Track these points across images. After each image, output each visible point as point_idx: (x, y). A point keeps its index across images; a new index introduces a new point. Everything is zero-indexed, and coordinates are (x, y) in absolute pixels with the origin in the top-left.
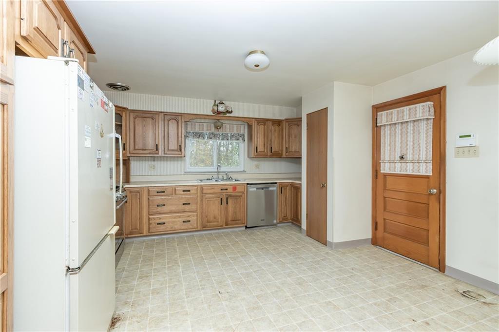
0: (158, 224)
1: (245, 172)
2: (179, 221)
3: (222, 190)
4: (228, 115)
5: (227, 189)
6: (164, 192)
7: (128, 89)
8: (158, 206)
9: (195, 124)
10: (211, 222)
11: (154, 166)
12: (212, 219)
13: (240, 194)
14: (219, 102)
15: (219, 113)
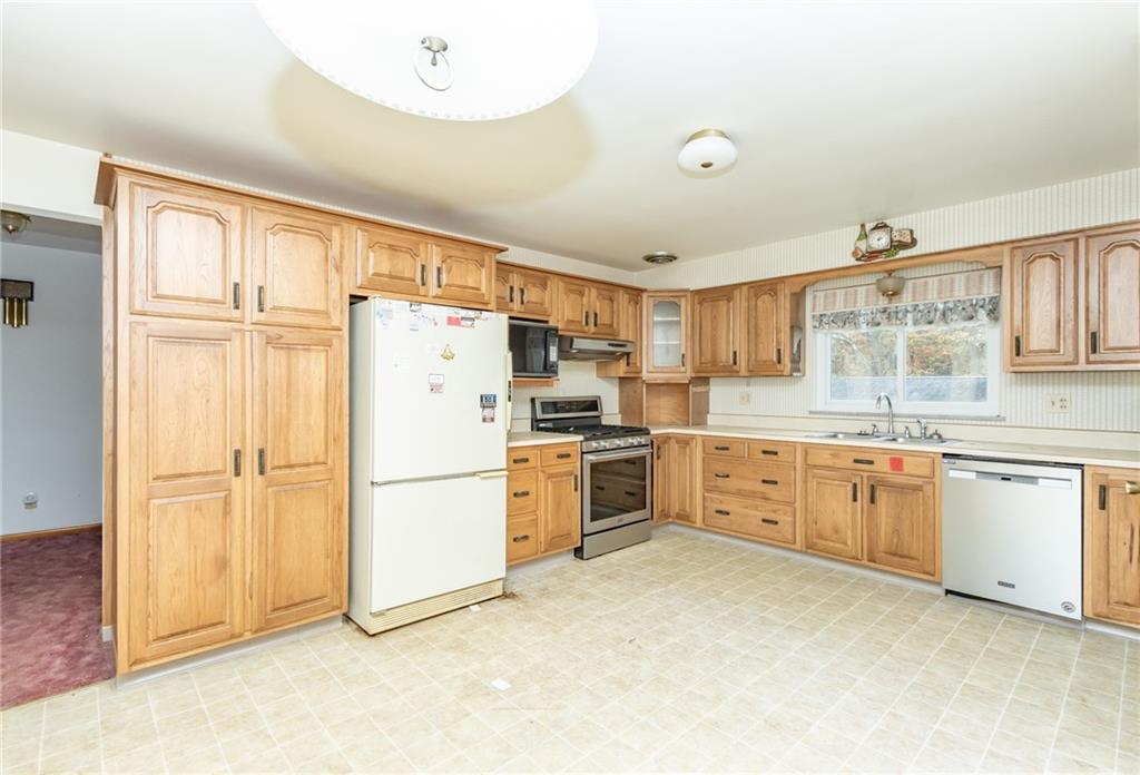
0: (718, 512)
1: (1004, 419)
2: (755, 516)
3: (856, 461)
4: (903, 254)
5: (871, 463)
6: (727, 449)
7: (675, 258)
8: (717, 476)
9: (834, 294)
10: (827, 540)
11: (748, 395)
12: (828, 532)
13: (919, 482)
14: (873, 225)
15: (873, 254)
